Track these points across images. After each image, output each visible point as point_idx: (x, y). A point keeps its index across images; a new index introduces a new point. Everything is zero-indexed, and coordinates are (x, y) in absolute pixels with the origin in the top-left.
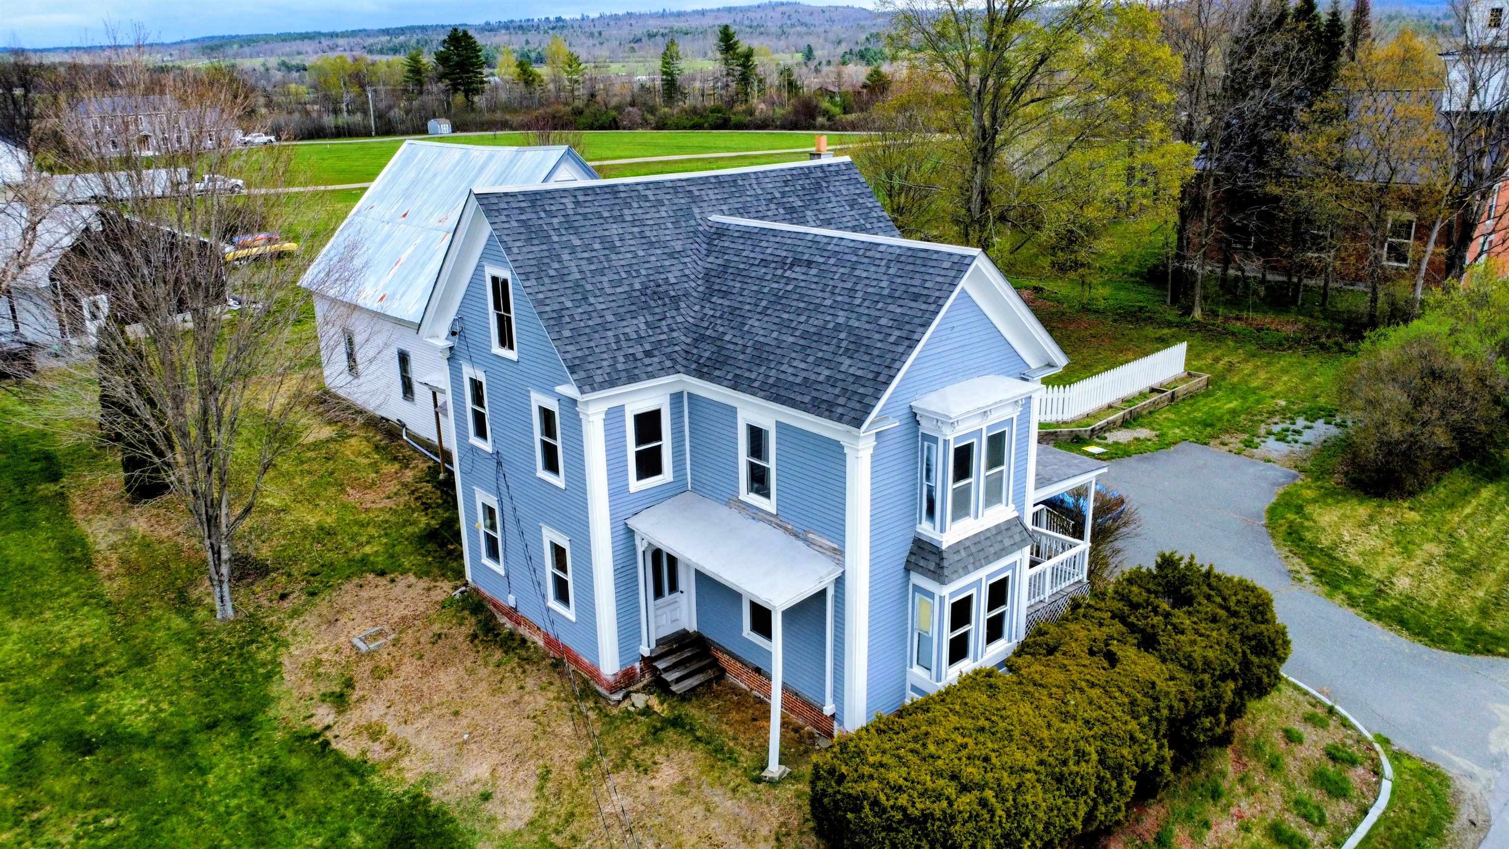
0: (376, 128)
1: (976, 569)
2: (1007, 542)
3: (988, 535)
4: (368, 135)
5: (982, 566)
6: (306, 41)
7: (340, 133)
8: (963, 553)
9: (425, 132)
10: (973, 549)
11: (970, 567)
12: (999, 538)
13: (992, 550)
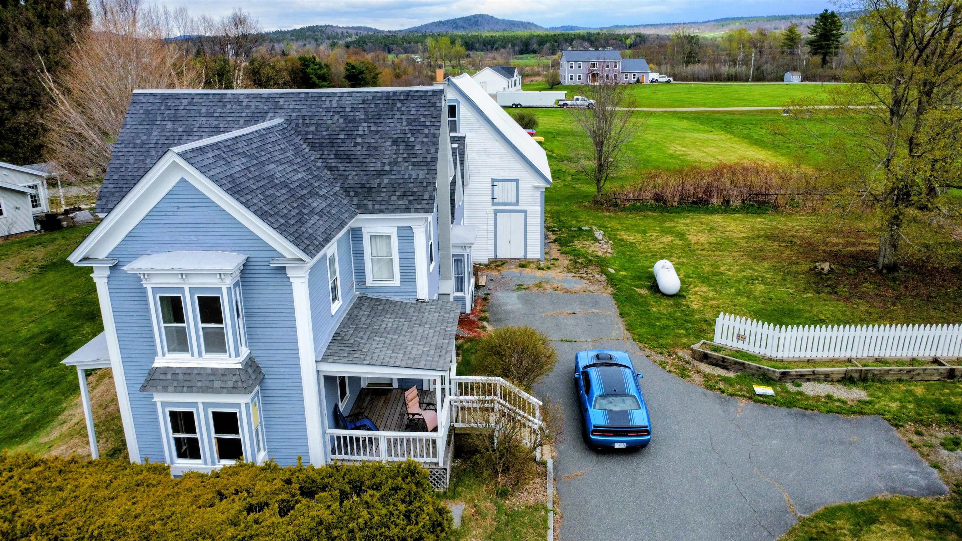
0: (753, 77)
1: (175, 391)
2: (217, 384)
3: (202, 372)
4: (747, 80)
5: (182, 392)
6: (782, 21)
7: (731, 78)
8: (169, 376)
9: (782, 80)
10: (181, 377)
11: (170, 388)
12: (212, 378)
13: (199, 384)
